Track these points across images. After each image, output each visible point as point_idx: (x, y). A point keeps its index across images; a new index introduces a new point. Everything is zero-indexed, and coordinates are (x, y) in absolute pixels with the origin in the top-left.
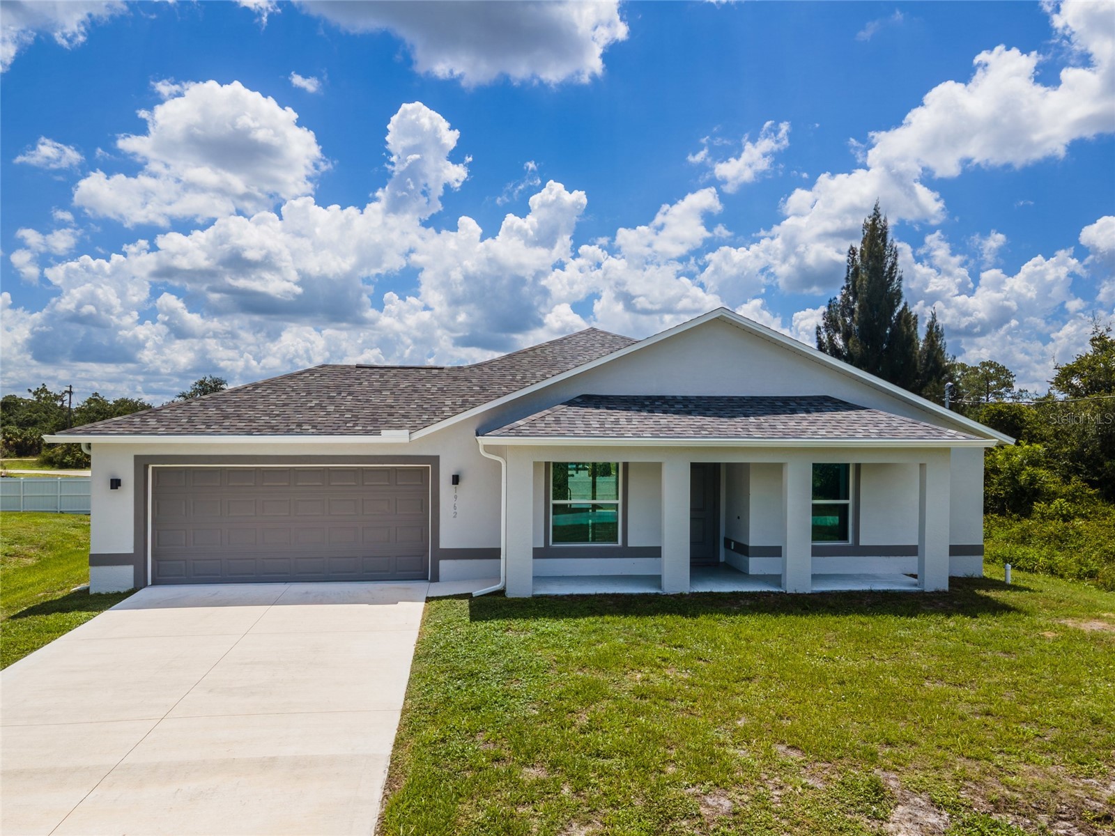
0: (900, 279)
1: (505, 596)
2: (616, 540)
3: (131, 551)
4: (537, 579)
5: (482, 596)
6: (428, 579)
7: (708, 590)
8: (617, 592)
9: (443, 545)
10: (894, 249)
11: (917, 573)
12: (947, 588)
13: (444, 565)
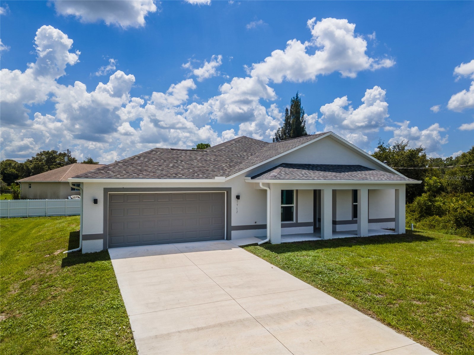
0: (305, 122)
1: (271, 244)
2: (293, 220)
3: (102, 232)
4: (283, 236)
5: (262, 244)
6: (224, 239)
7: (338, 238)
8: (310, 240)
9: (233, 224)
10: (303, 110)
11: (394, 228)
12: (405, 233)
13: (234, 233)
